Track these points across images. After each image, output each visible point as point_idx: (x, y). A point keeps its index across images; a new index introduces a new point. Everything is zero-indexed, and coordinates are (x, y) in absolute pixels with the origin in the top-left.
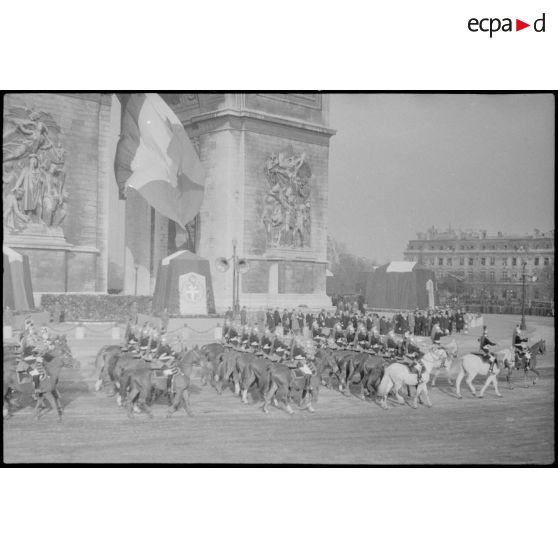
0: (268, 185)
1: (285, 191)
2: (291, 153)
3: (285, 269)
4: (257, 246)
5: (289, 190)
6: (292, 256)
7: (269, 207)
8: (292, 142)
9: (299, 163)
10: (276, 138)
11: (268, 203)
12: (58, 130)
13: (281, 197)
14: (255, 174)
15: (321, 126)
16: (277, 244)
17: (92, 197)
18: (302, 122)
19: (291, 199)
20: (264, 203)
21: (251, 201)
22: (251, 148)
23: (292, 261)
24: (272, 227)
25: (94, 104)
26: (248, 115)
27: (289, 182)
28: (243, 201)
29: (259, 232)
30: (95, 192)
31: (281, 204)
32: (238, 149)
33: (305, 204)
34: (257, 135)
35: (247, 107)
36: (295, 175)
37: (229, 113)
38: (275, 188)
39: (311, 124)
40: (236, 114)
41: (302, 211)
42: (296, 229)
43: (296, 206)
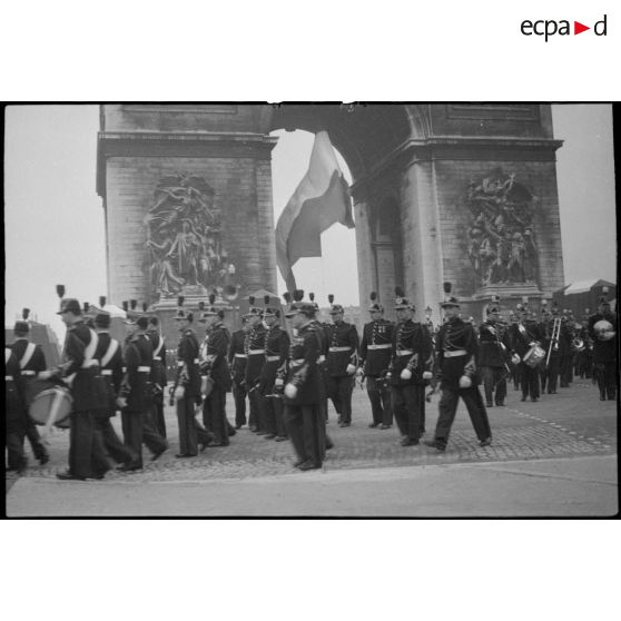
0: (472, 217)
1: (495, 219)
2: (499, 175)
4: (463, 287)
5: (499, 219)
6: (508, 293)
7: (475, 240)
8: (503, 164)
9: (508, 185)
10: (478, 163)
11: (473, 236)
12: (211, 192)
13: (488, 227)
14: (453, 207)
15: (542, 139)
16: (488, 281)
17: (255, 254)
18: (513, 138)
19: (500, 228)
20: (468, 236)
21: (450, 237)
22: (445, 178)
23: (508, 299)
24: (480, 264)
25: (250, 160)
26: (435, 142)
27: (498, 209)
28: (439, 237)
29: (464, 270)
30: (258, 248)
31: (489, 235)
32: (431, 182)
33: (523, 231)
34: (452, 162)
35: (435, 133)
36: (505, 200)
37: (413, 143)
38: (479, 218)
39: (526, 138)
40: (422, 144)
41: (518, 241)
42: (512, 261)
43: (508, 236)
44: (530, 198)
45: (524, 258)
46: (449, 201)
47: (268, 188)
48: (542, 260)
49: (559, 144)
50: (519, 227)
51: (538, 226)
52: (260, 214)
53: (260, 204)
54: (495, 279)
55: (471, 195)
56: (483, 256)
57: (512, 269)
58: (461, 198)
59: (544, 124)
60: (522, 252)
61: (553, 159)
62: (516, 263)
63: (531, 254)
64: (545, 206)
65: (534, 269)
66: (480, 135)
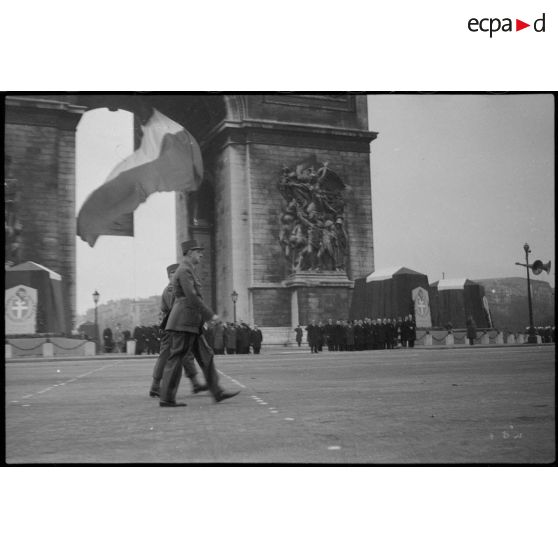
0: (285, 202)
1: (307, 207)
2: (313, 162)
3: (308, 297)
4: (272, 273)
5: (311, 206)
6: (317, 280)
7: (287, 226)
8: (317, 151)
9: (321, 172)
10: (293, 149)
11: (285, 222)
13: (300, 213)
14: (267, 192)
15: (357, 130)
16: (297, 268)
17: (53, 228)
18: (329, 127)
19: (311, 215)
20: (280, 222)
21: (261, 221)
22: (259, 162)
23: (317, 287)
24: (291, 249)
25: (52, 129)
26: (249, 125)
27: (310, 196)
28: (251, 222)
29: (276, 256)
30: (57, 222)
31: (300, 222)
32: (244, 165)
33: (335, 219)
34: (266, 147)
35: (250, 116)
36: (317, 187)
37: (227, 125)
38: (291, 204)
39: (341, 128)
40: (237, 126)
41: (329, 228)
42: (322, 249)
43: (320, 223)
44: (343, 187)
45: (334, 246)
46: (261, 185)
47: (70, 161)
48: (353, 250)
49: (374, 136)
50: (331, 215)
51: (350, 216)
52: (60, 186)
53: (61, 176)
54: (306, 266)
55: (284, 180)
56: (294, 242)
57: (322, 256)
58: (274, 182)
59: (359, 116)
60: (333, 240)
61: (367, 150)
62: (326, 251)
63: (342, 243)
64: (358, 196)
65: (345, 258)
66: (296, 121)
